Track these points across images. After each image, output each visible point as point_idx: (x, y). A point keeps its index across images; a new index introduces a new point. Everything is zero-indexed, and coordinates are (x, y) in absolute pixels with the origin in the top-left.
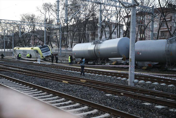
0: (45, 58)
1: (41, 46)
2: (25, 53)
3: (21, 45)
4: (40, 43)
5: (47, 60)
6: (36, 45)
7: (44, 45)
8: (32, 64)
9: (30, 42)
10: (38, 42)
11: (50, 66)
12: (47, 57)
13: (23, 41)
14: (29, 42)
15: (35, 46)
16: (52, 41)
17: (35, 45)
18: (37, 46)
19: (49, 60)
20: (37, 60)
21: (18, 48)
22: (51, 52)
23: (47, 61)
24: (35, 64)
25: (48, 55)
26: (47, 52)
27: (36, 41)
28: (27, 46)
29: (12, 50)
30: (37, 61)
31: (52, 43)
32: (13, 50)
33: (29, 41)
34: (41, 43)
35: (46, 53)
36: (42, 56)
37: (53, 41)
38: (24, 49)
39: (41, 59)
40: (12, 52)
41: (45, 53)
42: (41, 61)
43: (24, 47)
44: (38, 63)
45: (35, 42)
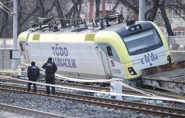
0: (140, 78)
1: (127, 28)
2: (60, 57)
3: (45, 22)
4: (121, 16)
5: (148, 83)
6: (105, 24)
7: (137, 23)
8: (90, 98)
9: (79, 12)
10: (114, 11)
11: (164, 109)
12: (151, 71)
13: (55, 8)
14: (76, 10)
15: (102, 28)
16: (170, 7)
17: (102, 25)
18: (108, 26)
19: (158, 86)
20: (108, 84)
21: (35, 33)
22: (168, 53)
23: (150, 88)
24: (101, 99)
25: (156, 63)
26: (150, 53)
27: (104, 7)
28: (70, 26)
29: (10, 42)
30: (108, 90)
31: (170, 14)
32: (15, 42)
33: (75, 8)
34: (125, 16)
35: (146, 54)
36: (131, 70)
37: (177, 7)
38: (56, 41)
39: (125, 81)
40: (11, 51)
41: (142, 56)
42: (125, 90)
43: (56, 30)
44: (114, 97)
45: (101, 9)
